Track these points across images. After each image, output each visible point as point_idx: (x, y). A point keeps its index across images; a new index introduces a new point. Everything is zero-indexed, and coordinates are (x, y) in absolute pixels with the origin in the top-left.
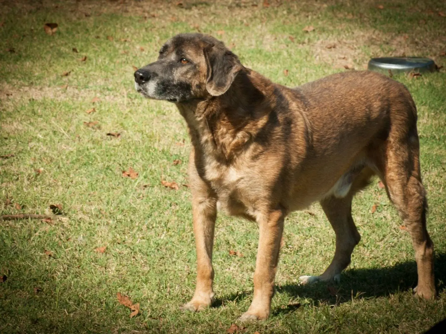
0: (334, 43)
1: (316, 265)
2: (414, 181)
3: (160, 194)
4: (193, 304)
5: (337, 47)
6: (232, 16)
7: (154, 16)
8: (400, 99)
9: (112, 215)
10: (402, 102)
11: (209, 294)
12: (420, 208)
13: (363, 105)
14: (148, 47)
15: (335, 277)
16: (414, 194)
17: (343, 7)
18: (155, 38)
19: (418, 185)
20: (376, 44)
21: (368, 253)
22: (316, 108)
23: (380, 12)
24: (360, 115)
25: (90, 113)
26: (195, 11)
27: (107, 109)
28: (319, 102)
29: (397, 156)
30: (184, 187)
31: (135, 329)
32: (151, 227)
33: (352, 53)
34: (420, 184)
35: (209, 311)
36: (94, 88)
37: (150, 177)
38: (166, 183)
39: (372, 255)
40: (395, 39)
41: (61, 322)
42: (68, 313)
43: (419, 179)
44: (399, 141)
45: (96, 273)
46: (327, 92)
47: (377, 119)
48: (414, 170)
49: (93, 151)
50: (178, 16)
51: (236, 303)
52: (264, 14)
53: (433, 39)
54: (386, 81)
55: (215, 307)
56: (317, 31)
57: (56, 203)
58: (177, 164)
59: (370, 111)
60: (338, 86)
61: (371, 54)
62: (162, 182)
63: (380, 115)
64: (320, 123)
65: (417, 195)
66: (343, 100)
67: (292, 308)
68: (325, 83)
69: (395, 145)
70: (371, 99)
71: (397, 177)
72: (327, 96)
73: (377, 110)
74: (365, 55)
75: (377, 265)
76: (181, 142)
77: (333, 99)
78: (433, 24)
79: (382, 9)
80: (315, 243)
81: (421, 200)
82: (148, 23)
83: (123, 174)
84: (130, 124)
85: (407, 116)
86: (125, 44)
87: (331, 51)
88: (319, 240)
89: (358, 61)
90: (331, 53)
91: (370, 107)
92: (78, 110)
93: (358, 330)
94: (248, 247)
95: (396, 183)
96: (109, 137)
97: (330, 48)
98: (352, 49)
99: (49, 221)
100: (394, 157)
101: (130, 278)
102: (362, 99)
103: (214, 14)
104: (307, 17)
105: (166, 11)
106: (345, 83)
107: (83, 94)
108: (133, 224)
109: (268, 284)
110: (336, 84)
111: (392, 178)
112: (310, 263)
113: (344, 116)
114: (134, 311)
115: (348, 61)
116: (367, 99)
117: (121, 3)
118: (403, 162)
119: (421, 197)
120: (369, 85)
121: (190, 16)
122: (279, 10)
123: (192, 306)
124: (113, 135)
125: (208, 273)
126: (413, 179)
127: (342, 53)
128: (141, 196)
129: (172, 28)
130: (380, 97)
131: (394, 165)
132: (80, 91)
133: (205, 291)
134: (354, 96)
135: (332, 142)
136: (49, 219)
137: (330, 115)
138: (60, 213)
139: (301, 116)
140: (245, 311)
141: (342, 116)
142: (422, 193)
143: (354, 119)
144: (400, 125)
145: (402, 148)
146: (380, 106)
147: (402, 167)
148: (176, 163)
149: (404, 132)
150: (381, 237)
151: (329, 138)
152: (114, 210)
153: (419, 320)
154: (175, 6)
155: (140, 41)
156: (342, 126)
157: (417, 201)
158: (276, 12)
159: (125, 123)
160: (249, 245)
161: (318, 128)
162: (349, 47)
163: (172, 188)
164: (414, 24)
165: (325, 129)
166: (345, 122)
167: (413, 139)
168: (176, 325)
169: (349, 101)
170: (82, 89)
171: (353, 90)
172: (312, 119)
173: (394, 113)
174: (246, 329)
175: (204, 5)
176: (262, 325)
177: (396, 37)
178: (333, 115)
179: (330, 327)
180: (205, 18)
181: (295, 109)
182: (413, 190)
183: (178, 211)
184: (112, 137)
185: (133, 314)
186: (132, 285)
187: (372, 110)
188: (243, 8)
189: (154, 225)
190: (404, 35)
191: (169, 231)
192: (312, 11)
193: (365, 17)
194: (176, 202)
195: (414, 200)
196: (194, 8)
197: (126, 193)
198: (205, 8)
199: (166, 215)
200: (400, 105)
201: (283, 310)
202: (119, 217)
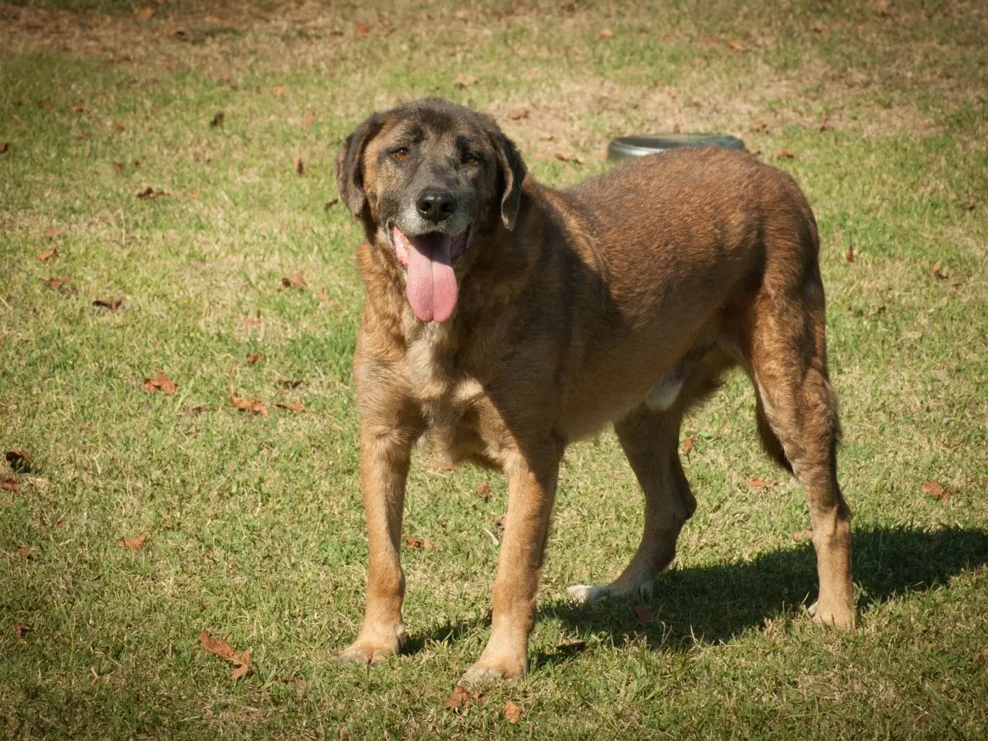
0: (523, 108)
1: (592, 562)
2: (815, 377)
3: (232, 425)
4: (361, 648)
5: (531, 115)
6: (293, 56)
7: (127, 59)
8: (784, 206)
9: (141, 471)
10: (787, 212)
11: (395, 626)
12: (827, 435)
13: (708, 221)
14: (131, 124)
15: (643, 587)
16: (816, 406)
17: (525, 34)
18: (142, 104)
19: (823, 385)
20: (613, 110)
21: (696, 536)
22: (613, 231)
23: (608, 44)
24: (704, 242)
25: (47, 259)
26: (213, 47)
27: (82, 251)
28: (616, 217)
29: (782, 324)
30: (281, 410)
31: (249, 705)
32: (227, 494)
33: (566, 126)
34: (826, 383)
35: (397, 663)
36: (43, 208)
37: (204, 390)
38: (241, 401)
39: (704, 540)
40: (650, 99)
41: (88, 693)
42: (99, 674)
43: (825, 373)
44: (786, 294)
45: (136, 590)
46: (632, 196)
47: (738, 251)
48: (815, 354)
49: (70, 340)
50: (178, 58)
51: (448, 645)
52: (361, 52)
53: (729, 97)
54: (754, 168)
55: (407, 655)
56: (482, 83)
57: (17, 449)
58: (254, 362)
59: (724, 232)
60: (654, 183)
61: (608, 130)
62: (231, 400)
63: (745, 241)
64: (623, 260)
65: (822, 407)
66: (667, 213)
67: (568, 652)
68: (627, 176)
69: (779, 304)
70: (724, 207)
71: (782, 370)
72: (632, 204)
73: (738, 230)
74: (594, 132)
75: (721, 561)
76: (252, 316)
77: (646, 211)
78: (723, 66)
79: (610, 38)
80: (579, 517)
81: (829, 418)
82: (119, 72)
83: (147, 386)
84: (138, 282)
85: (798, 240)
86: (80, 117)
87: (520, 124)
88: (585, 513)
89: (582, 144)
90: (521, 129)
91: (722, 225)
92: (20, 254)
93: (715, 693)
94: (441, 530)
95: (780, 382)
96: (97, 308)
97: (518, 118)
98: (564, 120)
99: (9, 486)
100: (777, 328)
101: (212, 600)
102: (706, 208)
103: (253, 52)
104: (453, 55)
105: (151, 48)
106: (668, 177)
107: (22, 220)
108: (188, 488)
109: (524, 604)
110: (651, 179)
111: (770, 373)
112: (579, 559)
113: (670, 246)
114: (238, 666)
115: (559, 145)
116: (716, 208)
117: (52, 33)
118: (794, 338)
119: (830, 413)
120: (718, 179)
121: (206, 57)
122: (390, 42)
123: (359, 652)
124: (105, 305)
125: (394, 584)
126: (813, 372)
127: (544, 129)
128: (193, 429)
129: (174, 83)
130: (741, 203)
131: (777, 345)
132: (14, 214)
133: (387, 621)
134: (688, 203)
135: (649, 300)
136: (9, 481)
137: (641, 243)
138: (27, 470)
139: (587, 247)
140: (472, 661)
141: (666, 245)
142: (831, 402)
143: (690, 251)
144: (785, 258)
145: (792, 310)
146: (742, 222)
147: (793, 348)
148: (251, 359)
149: (794, 274)
150: (715, 504)
151: (641, 294)
152: (141, 459)
153: (836, 670)
154: (168, 36)
155: (109, 109)
156: (668, 266)
157: (822, 420)
158: (386, 48)
159: (124, 278)
160: (444, 526)
161: (619, 272)
162: (556, 116)
163: (257, 413)
164: (684, 67)
165: (634, 273)
166: (674, 258)
167: (812, 289)
168: (336, 694)
169: (681, 213)
170: (19, 210)
171: (687, 190)
172: (608, 253)
173: (772, 235)
174: (484, 698)
175: (230, 35)
176: (515, 689)
177: (652, 95)
178: (647, 243)
179: (658, 689)
180: (237, 61)
181: (577, 231)
182: (813, 397)
183: (276, 460)
184: (104, 308)
185: (237, 673)
186: (218, 614)
187: (727, 232)
188: (314, 40)
189: (234, 490)
190: (667, 88)
191: (267, 500)
192: (462, 44)
193: (576, 54)
194: (270, 440)
195: (816, 417)
196: (209, 40)
197: (158, 424)
198: (233, 40)
199: (253, 469)
200: (783, 217)
201: (553, 657)
202: (156, 474)
